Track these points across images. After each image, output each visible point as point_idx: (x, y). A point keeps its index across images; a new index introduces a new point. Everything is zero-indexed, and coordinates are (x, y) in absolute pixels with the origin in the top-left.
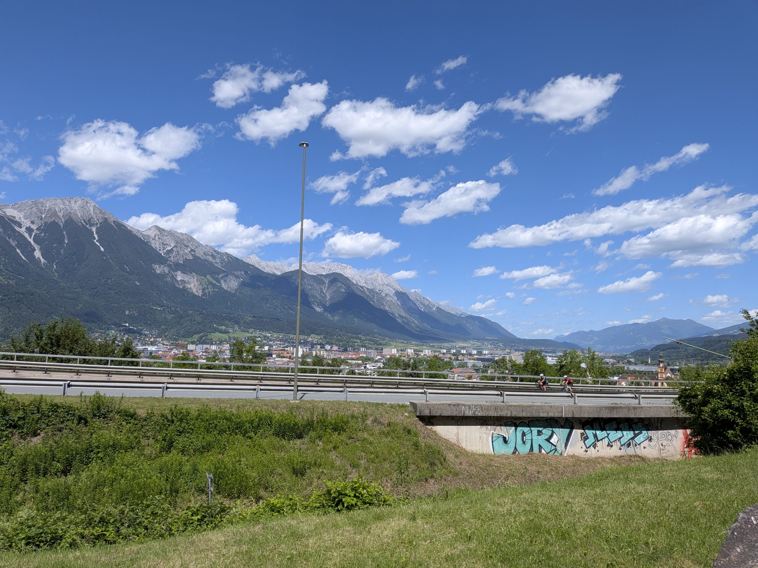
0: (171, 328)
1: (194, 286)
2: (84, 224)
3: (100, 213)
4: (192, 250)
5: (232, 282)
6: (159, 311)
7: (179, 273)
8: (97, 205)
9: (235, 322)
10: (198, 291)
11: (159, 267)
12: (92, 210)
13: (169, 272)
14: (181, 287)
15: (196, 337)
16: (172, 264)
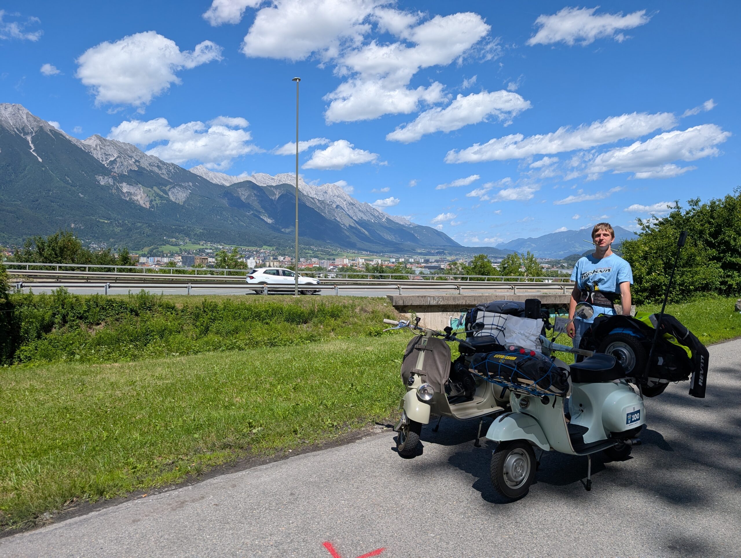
0: (120, 241)
1: (141, 198)
2: (17, 132)
3: (35, 121)
4: (136, 161)
5: (180, 193)
6: (106, 223)
7: (124, 184)
8: (30, 113)
9: (185, 234)
10: (146, 203)
11: (103, 178)
12: (25, 117)
13: (114, 183)
14: (128, 199)
15: (146, 250)
16: (117, 175)
